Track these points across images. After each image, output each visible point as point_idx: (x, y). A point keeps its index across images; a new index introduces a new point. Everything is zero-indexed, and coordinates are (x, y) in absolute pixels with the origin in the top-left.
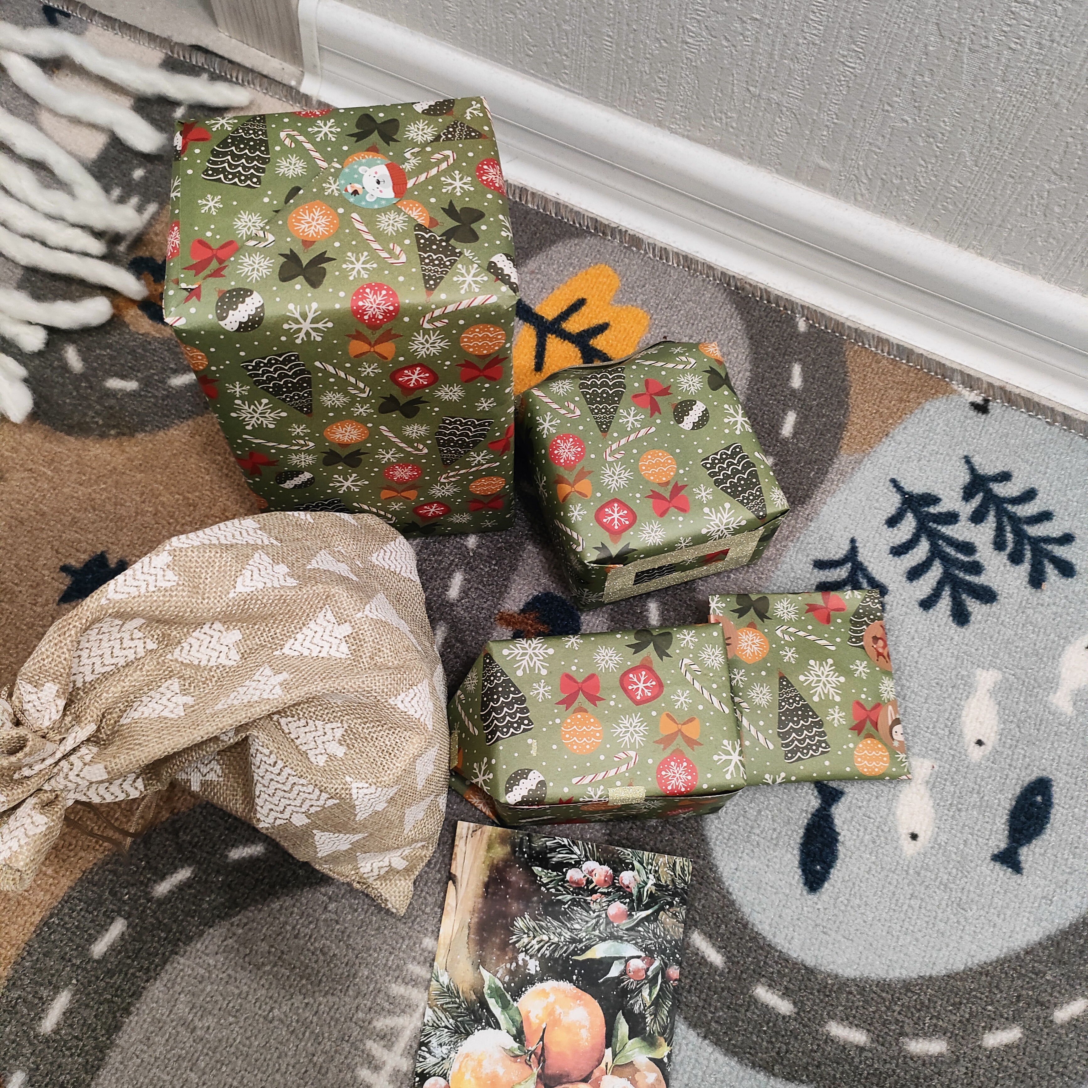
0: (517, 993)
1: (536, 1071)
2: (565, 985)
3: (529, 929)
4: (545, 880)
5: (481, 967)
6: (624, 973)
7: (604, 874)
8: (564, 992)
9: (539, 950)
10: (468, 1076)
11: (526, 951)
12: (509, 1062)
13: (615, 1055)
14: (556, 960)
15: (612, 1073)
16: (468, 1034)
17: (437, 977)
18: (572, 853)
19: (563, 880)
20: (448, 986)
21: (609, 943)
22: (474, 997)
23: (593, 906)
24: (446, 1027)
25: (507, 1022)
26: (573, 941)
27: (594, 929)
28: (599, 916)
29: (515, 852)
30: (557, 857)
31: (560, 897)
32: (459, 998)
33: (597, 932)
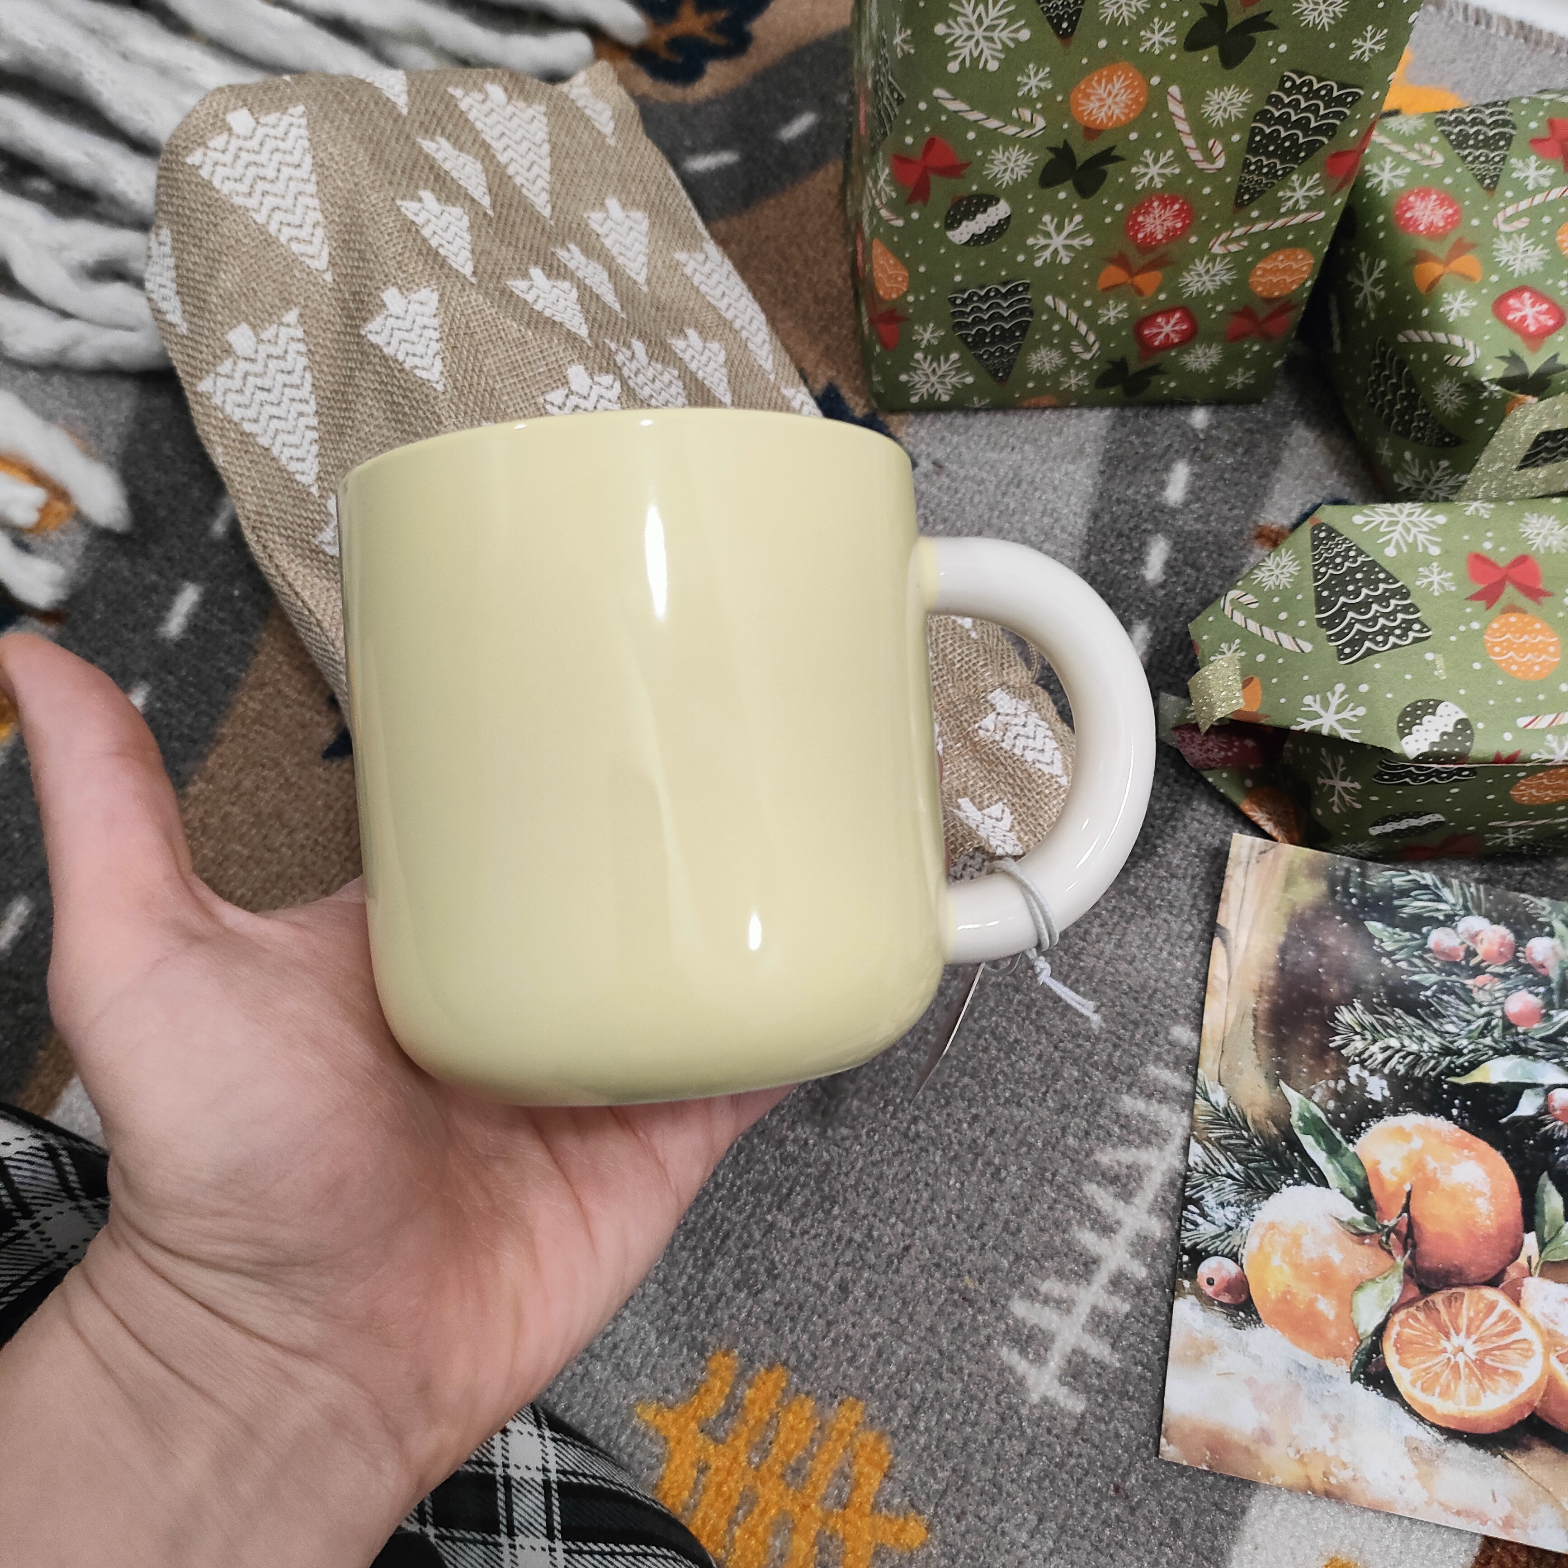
0: (1353, 1131)
1: (1401, 1261)
2: (1438, 1123)
3: (1363, 1027)
4: (1389, 947)
5: (1282, 1083)
6: (1545, 1109)
7: (1497, 939)
8: (1438, 1134)
9: (1385, 1062)
10: (1276, 1261)
11: (1362, 1062)
12: (1349, 1243)
13: (1543, 1245)
14: (1418, 1081)
15: (1541, 1275)
16: (1270, 1191)
17: (1206, 1093)
18: (1439, 899)
19: (1423, 948)
20: (1226, 1111)
21: (1511, 1061)
22: (1275, 1131)
23: (1478, 996)
24: (1229, 1176)
25: (1340, 1176)
26: (1446, 1051)
27: (1482, 1035)
28: (1489, 1014)
29: (1336, 892)
30: (1413, 906)
31: (1416, 978)
32: (1248, 1130)
33: (1488, 1041)
